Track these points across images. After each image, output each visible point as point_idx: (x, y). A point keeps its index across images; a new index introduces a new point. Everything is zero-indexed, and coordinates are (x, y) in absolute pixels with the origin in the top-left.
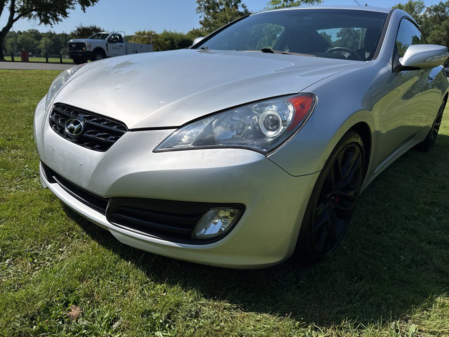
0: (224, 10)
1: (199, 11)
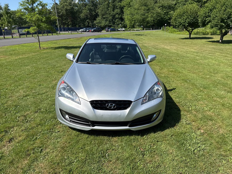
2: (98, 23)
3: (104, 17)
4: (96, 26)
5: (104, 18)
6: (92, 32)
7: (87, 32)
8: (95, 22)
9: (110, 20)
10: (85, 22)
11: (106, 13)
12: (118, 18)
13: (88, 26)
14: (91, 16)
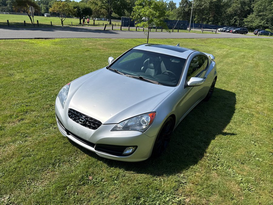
2: (249, 22)
3: (260, 14)
4: (245, 25)
5: (260, 16)
6: (233, 33)
7: (227, 32)
8: (245, 20)
9: (268, 20)
10: (231, 20)
11: (265, 9)
13: (234, 26)
14: (241, 11)
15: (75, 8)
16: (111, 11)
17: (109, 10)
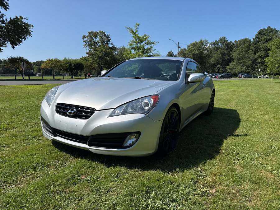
0: (101, 46)
1: (85, 46)
2: (231, 69)
3: (240, 61)
4: (228, 72)
5: (241, 63)
6: (219, 78)
7: (213, 78)
8: (228, 67)
9: (248, 66)
10: (215, 68)
11: (243, 57)
12: (261, 63)
13: (219, 73)
14: (223, 60)
15: (66, 64)
16: (102, 66)
17: (100, 65)
